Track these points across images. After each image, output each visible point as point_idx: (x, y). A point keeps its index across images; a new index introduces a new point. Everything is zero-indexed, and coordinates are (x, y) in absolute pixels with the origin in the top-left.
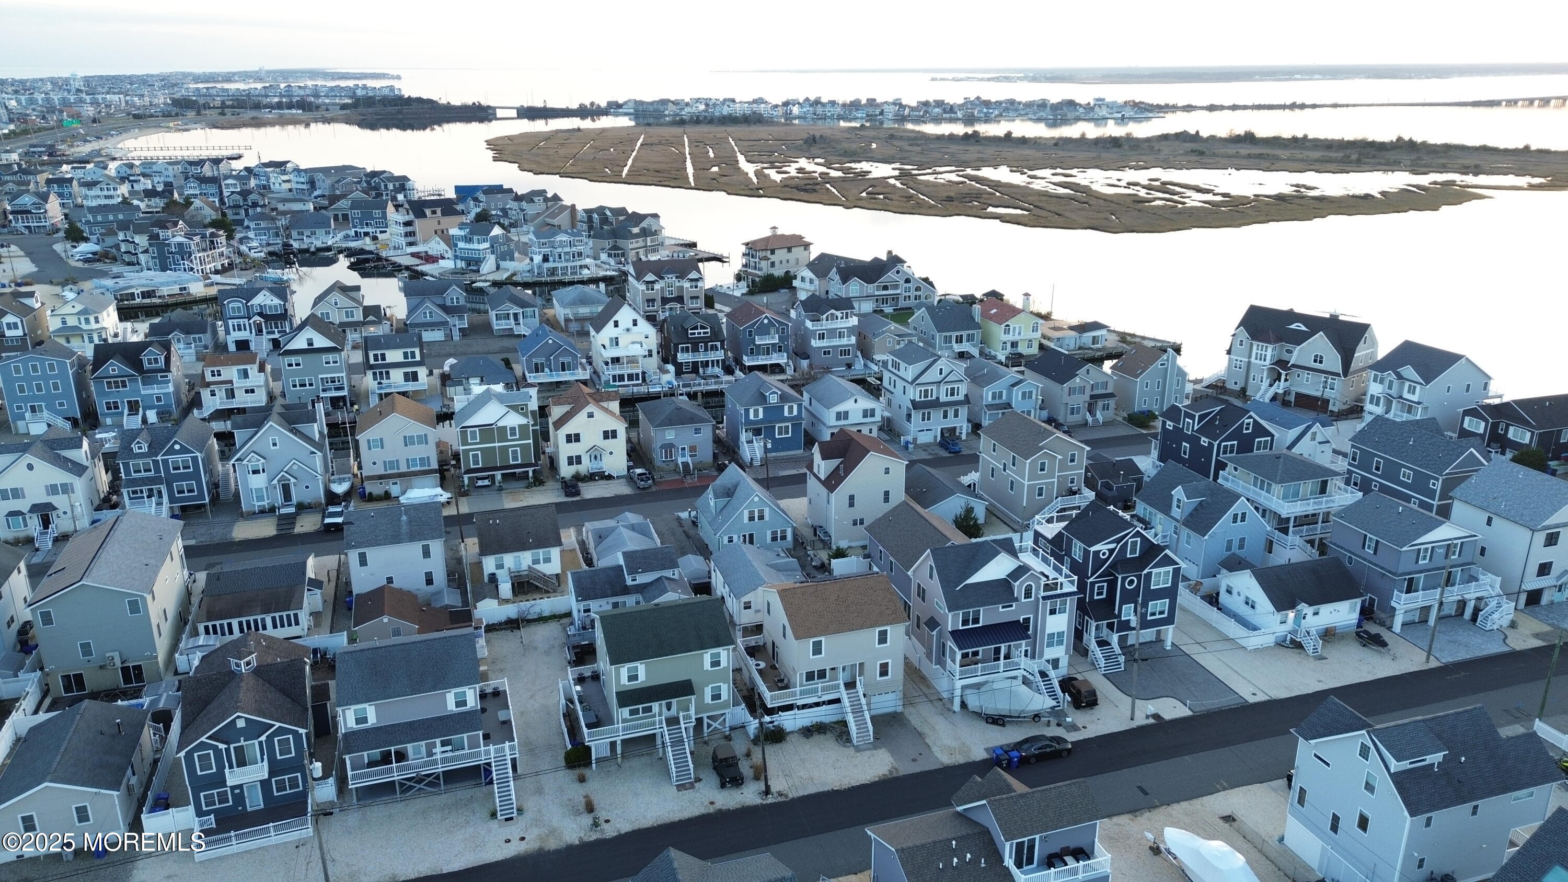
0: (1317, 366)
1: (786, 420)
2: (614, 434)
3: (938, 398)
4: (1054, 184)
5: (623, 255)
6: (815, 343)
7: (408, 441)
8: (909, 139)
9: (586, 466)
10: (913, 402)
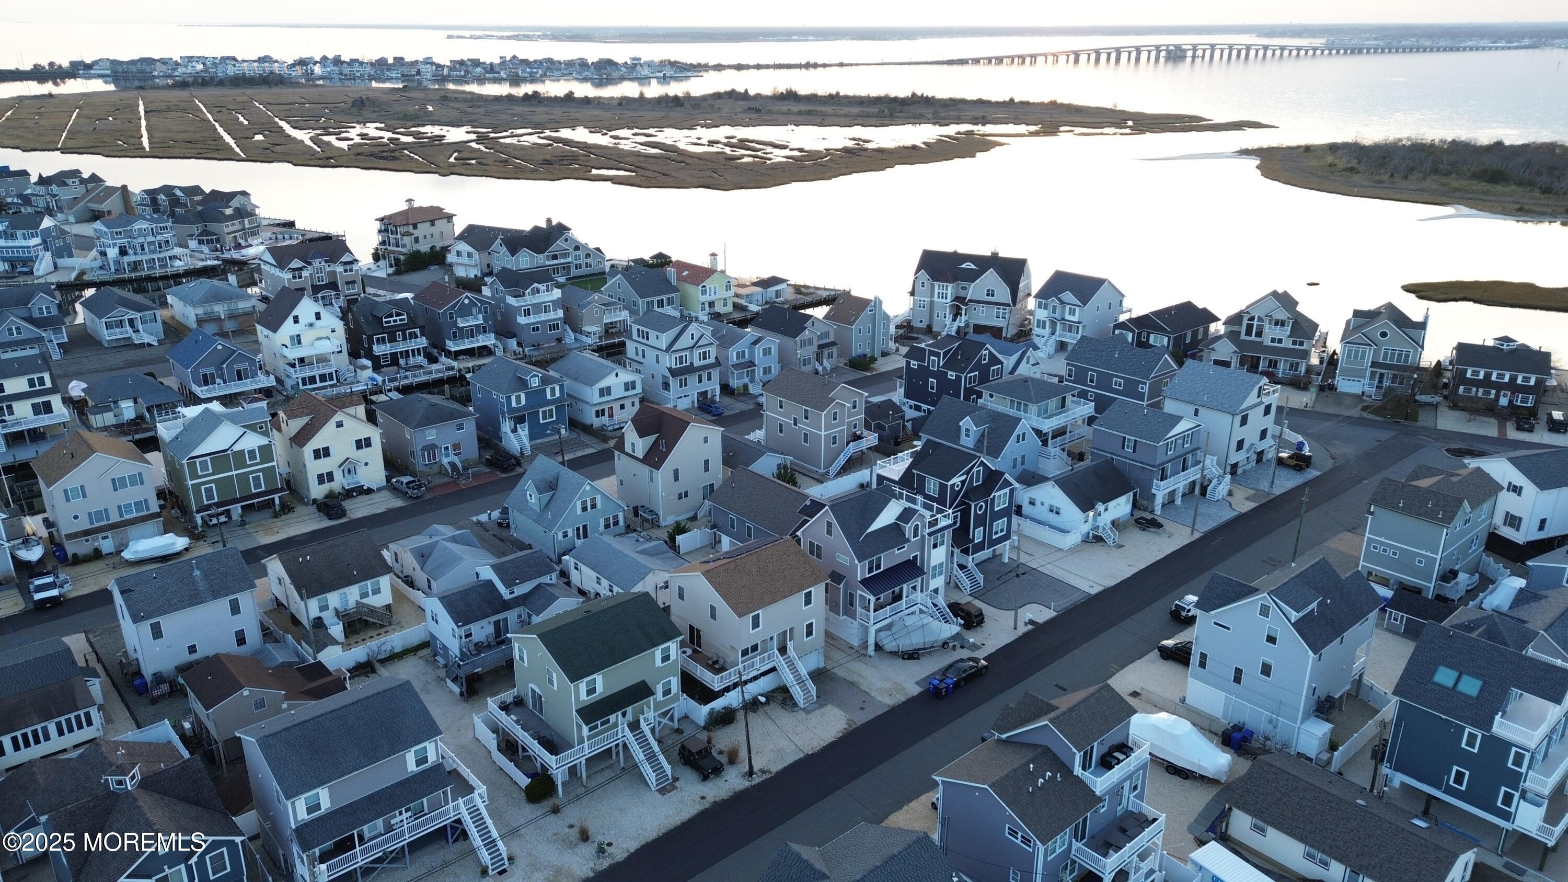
0: (990, 299)
1: (549, 403)
2: (368, 442)
3: (692, 363)
4: (641, 144)
5: (218, 241)
6: (522, 320)
7: (117, 484)
8: (465, 101)
9: (340, 482)
10: (670, 369)
